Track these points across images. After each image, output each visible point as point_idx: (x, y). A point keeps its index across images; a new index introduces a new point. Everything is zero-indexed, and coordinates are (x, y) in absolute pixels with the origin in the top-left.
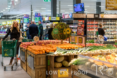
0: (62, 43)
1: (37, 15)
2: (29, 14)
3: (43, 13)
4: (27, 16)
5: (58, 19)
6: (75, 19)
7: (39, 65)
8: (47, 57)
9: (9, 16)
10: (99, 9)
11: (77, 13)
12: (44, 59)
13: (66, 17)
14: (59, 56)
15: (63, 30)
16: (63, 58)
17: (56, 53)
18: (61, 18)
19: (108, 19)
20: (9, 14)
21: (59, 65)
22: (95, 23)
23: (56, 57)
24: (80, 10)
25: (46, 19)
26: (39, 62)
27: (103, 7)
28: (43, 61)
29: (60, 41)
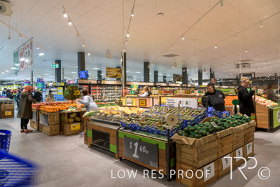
0: (72, 103)
1: (40, 80)
2: (29, 79)
3: (45, 80)
4: (28, 82)
5: (63, 84)
6: (80, 84)
7: (54, 121)
8: (60, 114)
9: (4, 81)
10: (100, 76)
11: (82, 79)
12: (58, 116)
13: (71, 82)
14: (72, 113)
15: (73, 91)
16: (75, 114)
17: (69, 110)
18: (65, 83)
19: (108, 85)
20: (4, 79)
21: (71, 120)
22: (98, 88)
23: (69, 114)
24: (85, 76)
25: (50, 84)
26: (54, 119)
27: (103, 75)
28: (57, 118)
29: (70, 101)
